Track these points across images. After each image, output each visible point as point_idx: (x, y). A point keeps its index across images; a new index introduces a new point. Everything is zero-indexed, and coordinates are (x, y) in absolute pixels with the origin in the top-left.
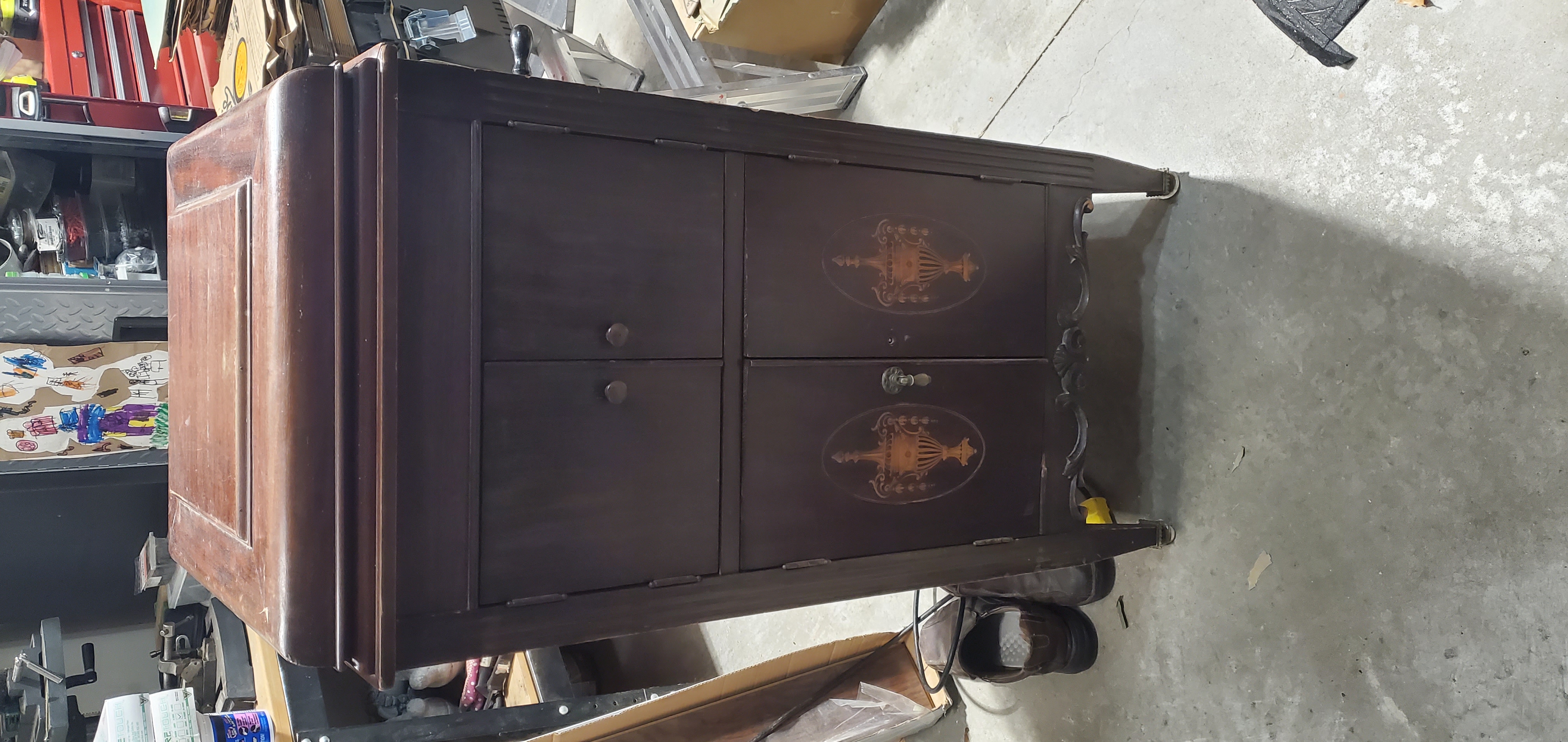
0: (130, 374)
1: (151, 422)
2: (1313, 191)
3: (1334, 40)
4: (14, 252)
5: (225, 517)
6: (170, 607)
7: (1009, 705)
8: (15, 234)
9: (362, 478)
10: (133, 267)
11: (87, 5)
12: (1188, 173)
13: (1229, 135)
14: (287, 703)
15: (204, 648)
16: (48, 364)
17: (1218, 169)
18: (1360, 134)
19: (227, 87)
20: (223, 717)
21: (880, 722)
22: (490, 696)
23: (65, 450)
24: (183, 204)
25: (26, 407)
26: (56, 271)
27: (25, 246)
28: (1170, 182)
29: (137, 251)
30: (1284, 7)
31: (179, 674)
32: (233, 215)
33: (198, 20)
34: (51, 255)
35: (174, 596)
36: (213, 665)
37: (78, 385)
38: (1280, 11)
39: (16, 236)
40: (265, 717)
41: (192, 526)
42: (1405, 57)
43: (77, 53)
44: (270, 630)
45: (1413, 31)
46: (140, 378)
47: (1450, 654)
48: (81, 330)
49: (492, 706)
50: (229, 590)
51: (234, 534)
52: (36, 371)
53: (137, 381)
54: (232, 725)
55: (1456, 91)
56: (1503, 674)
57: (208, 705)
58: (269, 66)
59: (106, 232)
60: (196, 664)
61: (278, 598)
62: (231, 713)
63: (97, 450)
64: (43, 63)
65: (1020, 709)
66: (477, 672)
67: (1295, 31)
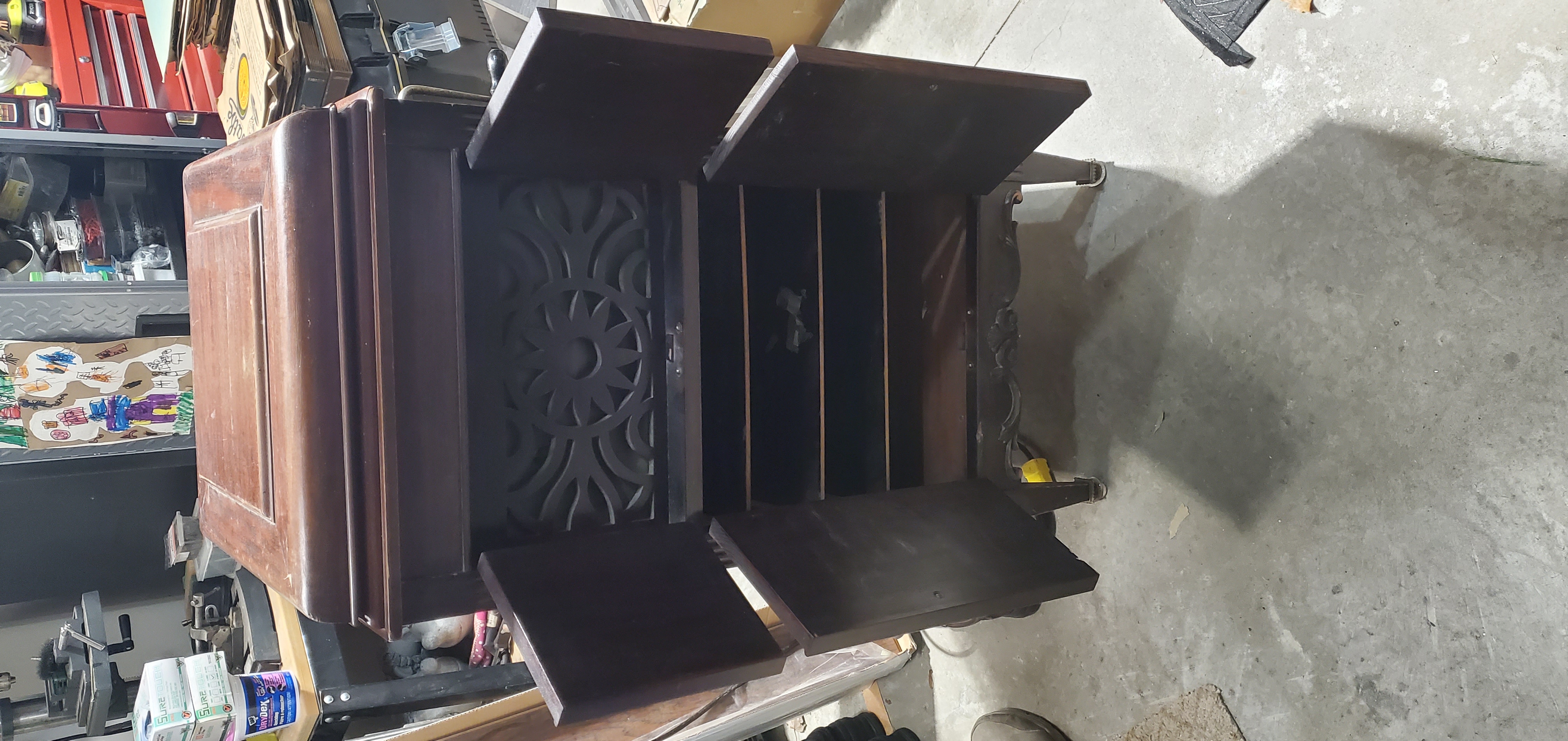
0: (153, 367)
1: (174, 410)
2: (1220, 179)
3: (1236, 42)
4: (36, 252)
5: (251, 498)
6: (199, 580)
7: (967, 648)
8: (36, 235)
9: (367, 462)
10: (149, 263)
11: (91, 10)
12: (1113, 162)
13: (1148, 128)
14: (309, 664)
15: (231, 617)
16: (78, 359)
17: (1139, 159)
18: (1259, 128)
19: (231, 99)
20: (252, 677)
21: (851, 666)
22: (496, 655)
23: (96, 438)
24: (200, 222)
25: (59, 399)
26: (76, 269)
27: (46, 247)
28: (1096, 172)
29: (152, 248)
30: (1194, 10)
31: (209, 640)
32: (246, 237)
33: (201, 36)
34: (70, 254)
35: (202, 569)
36: (240, 631)
37: (105, 379)
38: (1190, 14)
39: (37, 237)
40: (290, 676)
41: (221, 506)
42: (1296, 58)
43: (84, 59)
44: (294, 593)
45: (1302, 35)
46: (161, 371)
47: (1336, 590)
48: (106, 327)
49: (499, 663)
50: (256, 561)
51: (260, 513)
52: (67, 366)
53: (160, 372)
54: (260, 685)
55: (1338, 90)
56: (1378, 606)
57: (237, 668)
58: (270, 83)
59: (122, 231)
60: (224, 631)
61: (300, 566)
62: (259, 674)
63: (125, 437)
64: (52, 68)
65: (977, 651)
66: (484, 632)
67: (1203, 33)
